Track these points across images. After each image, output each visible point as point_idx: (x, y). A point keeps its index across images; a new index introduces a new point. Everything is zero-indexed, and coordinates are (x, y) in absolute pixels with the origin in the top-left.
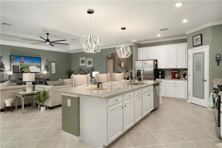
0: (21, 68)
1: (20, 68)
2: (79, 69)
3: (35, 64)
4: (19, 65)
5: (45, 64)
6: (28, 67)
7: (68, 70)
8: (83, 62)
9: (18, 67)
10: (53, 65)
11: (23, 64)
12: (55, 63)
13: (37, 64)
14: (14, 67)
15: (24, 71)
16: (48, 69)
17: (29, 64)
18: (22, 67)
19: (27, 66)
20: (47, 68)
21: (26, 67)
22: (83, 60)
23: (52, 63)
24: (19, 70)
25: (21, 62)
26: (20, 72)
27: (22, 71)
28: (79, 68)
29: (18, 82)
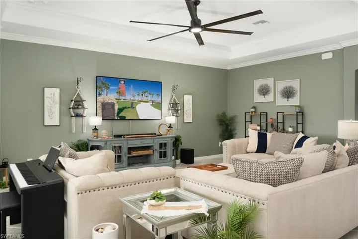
0: (118, 109)
1: (117, 107)
2: (253, 110)
3: (150, 98)
4: (115, 102)
5: (171, 99)
6: (133, 106)
7: (220, 113)
8: (264, 91)
9: (113, 104)
10: (188, 99)
11: (122, 98)
12: (191, 96)
13: (153, 99)
14: (104, 105)
15: (125, 117)
16: (177, 111)
17: (137, 98)
18: (121, 107)
19: (132, 103)
20: (175, 108)
21: (130, 106)
22: (266, 85)
23: (186, 96)
24: (114, 113)
25: (119, 93)
26: (117, 120)
27: (120, 117)
28: (254, 107)
29: (114, 145)
